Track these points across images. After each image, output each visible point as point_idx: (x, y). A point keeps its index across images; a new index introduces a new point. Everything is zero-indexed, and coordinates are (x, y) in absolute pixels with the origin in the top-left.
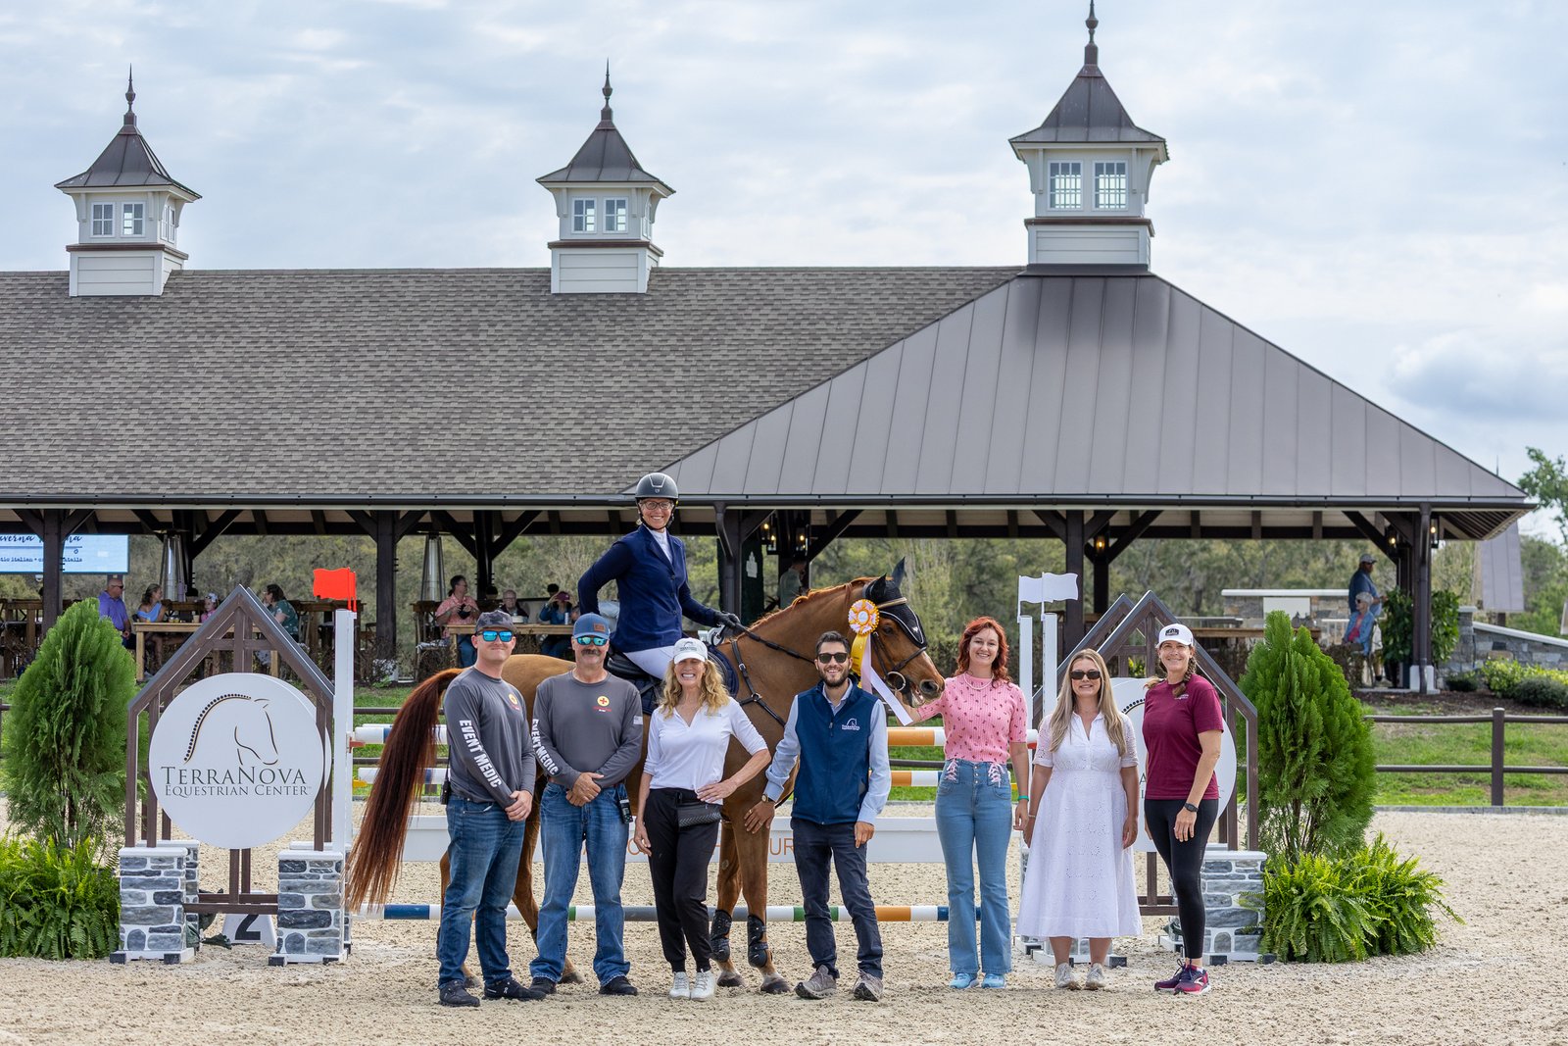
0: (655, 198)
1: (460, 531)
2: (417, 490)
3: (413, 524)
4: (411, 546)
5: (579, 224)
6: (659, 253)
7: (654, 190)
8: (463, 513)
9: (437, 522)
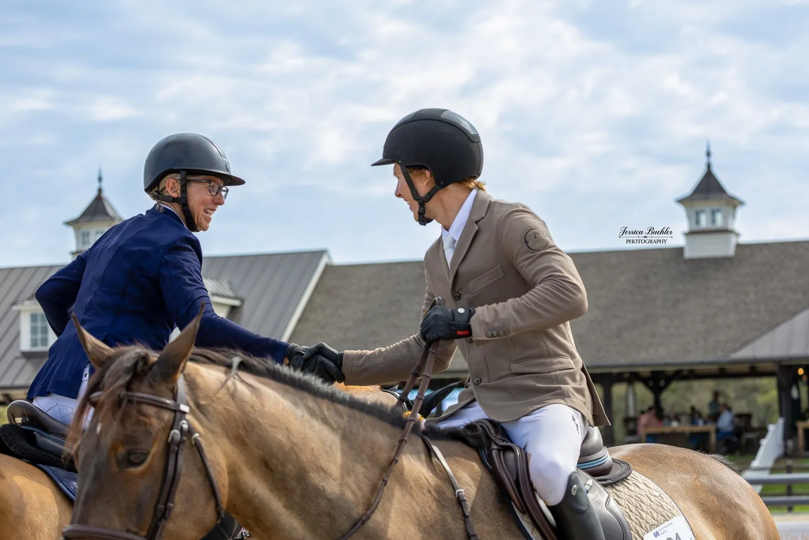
0: (735, 207)
1: (645, 381)
2: (622, 360)
3: (619, 378)
4: (619, 389)
5: (698, 222)
6: (738, 235)
7: (734, 203)
8: (645, 371)
9: (632, 377)
